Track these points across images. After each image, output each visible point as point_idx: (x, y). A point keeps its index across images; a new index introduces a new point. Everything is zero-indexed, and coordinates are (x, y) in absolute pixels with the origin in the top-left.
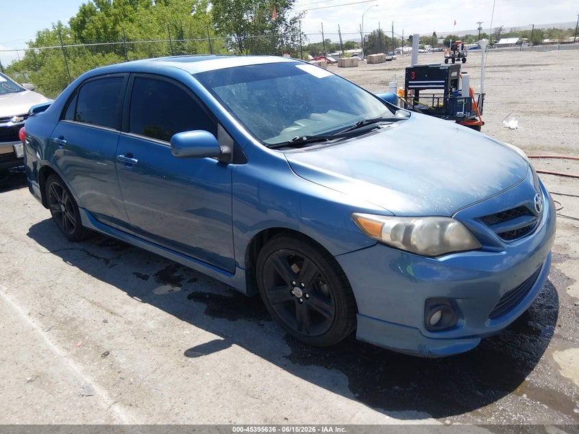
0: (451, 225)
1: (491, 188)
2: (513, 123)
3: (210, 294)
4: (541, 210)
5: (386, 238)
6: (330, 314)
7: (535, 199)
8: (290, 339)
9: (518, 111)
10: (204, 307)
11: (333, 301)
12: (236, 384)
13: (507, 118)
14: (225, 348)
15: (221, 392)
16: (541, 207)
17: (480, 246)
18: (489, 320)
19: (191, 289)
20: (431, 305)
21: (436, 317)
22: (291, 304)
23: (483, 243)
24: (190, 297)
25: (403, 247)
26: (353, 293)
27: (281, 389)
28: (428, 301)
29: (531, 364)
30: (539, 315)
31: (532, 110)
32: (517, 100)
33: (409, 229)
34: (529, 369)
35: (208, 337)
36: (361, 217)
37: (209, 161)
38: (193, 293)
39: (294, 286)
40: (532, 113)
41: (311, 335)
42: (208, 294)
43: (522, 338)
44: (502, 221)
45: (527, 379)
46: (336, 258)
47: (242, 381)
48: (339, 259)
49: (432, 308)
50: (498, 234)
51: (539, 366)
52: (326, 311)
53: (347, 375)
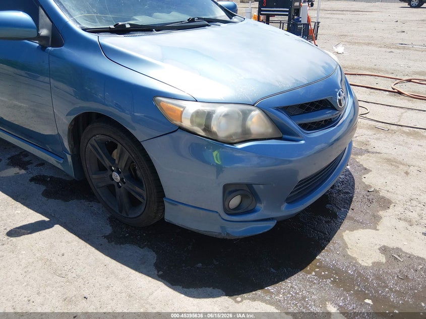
0: (253, 113)
1: (297, 80)
2: (340, 49)
3: (51, 177)
4: (343, 105)
5: (186, 123)
6: (143, 198)
7: (338, 94)
8: (114, 220)
9: (346, 42)
10: (43, 188)
11: (144, 186)
12: (48, 263)
13: (336, 46)
14: (48, 228)
15: (30, 270)
16: (343, 103)
17: (280, 135)
18: (286, 204)
19: (36, 172)
20: (229, 190)
21: (235, 201)
22: (111, 188)
23: (283, 132)
24: (32, 180)
25: (202, 133)
26: (159, 179)
27: (89, 267)
28: (225, 187)
29: (323, 243)
30: (336, 199)
31: (356, 41)
32: (346, 34)
33: (209, 116)
34: (320, 248)
35: (36, 217)
36: (163, 101)
37: (28, 44)
38: (36, 176)
39: (113, 171)
40: (355, 43)
41: (130, 216)
42: (49, 177)
43: (318, 219)
44: (304, 113)
45: (318, 257)
46: (142, 143)
47: (54, 260)
48: (144, 145)
49: (231, 192)
50: (300, 125)
51: (330, 246)
52: (140, 195)
53: (157, 253)
